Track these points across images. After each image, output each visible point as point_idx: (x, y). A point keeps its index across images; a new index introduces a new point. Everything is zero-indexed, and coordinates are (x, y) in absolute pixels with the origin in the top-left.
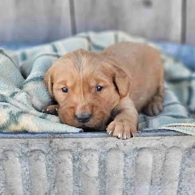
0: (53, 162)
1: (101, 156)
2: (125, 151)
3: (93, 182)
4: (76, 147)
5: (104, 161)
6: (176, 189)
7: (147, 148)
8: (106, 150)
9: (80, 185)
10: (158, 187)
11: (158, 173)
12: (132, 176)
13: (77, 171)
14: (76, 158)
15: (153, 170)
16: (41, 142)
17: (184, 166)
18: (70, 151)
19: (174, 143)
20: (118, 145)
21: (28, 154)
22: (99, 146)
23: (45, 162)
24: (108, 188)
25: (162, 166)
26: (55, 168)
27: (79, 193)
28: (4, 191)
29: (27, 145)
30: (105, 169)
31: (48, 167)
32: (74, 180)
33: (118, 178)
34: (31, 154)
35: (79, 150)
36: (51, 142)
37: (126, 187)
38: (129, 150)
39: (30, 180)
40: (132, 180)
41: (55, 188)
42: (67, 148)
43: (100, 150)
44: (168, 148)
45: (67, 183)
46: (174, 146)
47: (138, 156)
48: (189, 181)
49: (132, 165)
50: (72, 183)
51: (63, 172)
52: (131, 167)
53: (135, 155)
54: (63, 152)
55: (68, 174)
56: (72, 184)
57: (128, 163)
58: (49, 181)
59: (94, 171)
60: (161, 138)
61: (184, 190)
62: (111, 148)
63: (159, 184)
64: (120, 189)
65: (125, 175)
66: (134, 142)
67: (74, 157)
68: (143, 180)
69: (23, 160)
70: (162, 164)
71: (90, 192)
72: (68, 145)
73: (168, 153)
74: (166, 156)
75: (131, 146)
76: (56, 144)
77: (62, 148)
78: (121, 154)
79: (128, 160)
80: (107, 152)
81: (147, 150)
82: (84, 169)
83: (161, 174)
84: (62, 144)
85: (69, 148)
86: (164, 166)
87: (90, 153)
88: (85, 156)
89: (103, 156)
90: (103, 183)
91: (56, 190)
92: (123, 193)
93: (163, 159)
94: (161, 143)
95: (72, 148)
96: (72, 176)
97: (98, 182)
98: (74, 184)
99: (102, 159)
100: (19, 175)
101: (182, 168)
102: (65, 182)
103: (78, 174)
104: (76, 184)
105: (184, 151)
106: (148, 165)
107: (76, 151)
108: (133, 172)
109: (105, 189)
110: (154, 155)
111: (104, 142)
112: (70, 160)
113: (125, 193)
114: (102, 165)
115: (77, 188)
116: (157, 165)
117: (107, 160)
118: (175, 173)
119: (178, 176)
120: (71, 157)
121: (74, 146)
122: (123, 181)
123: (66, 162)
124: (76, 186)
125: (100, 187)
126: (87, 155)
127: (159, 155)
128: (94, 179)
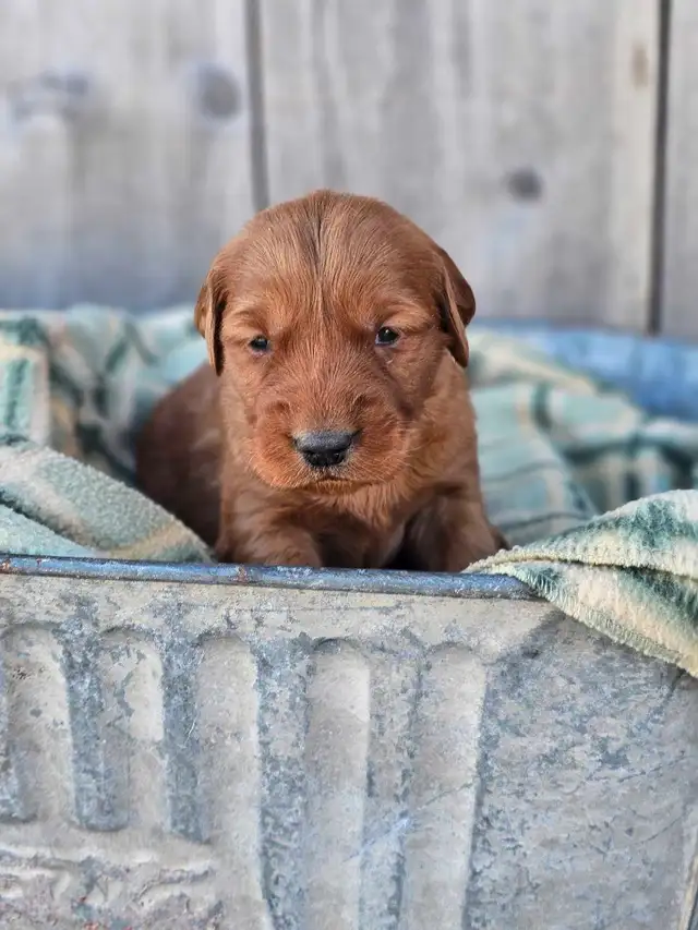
1: (169, 660)
2: (262, 647)
3: (150, 763)
4: (74, 617)
5: (186, 682)
6: (469, 821)
7: (346, 640)
8: (185, 636)
9: (101, 768)
10: (398, 808)
11: (394, 748)
12: (296, 753)
13: (85, 712)
14: (80, 660)
15: (372, 735)
17: (494, 729)
18: (55, 629)
19: (448, 630)
20: (232, 619)
22: (160, 621)
24: (206, 793)
25: (406, 721)
27: (99, 800)
30: (189, 713)
32: (75, 746)
33: (243, 757)
35: (87, 628)
37: (274, 793)
38: (276, 644)
40: (295, 767)
41: (12, 771)
42: (41, 617)
43: (167, 637)
44: (430, 650)
45: (53, 758)
46: (450, 644)
47: (311, 670)
48: (519, 794)
49: (292, 708)
50: (71, 758)
51: (37, 713)
52: (286, 713)
53: (301, 667)
54: (32, 635)
55: (56, 724)
56: (71, 764)
57: (273, 696)
59: (150, 719)
60: (397, 607)
61: (501, 829)
62: (208, 634)
63: (400, 792)
64: (250, 800)
65: (264, 744)
66: (292, 614)
67: (68, 654)
68: (339, 773)
70: (405, 712)
71: (140, 799)
72: (46, 606)
73: (428, 667)
74: (420, 680)
75: (282, 628)
77: (21, 615)
78: (248, 660)
79: (273, 687)
80: (194, 646)
81: (348, 652)
82: (113, 709)
83: (406, 754)
84: (24, 603)
85: (48, 618)
87: (132, 646)
88: (113, 658)
89: (178, 661)
90: (185, 769)
91: (14, 782)
92: (263, 817)
93: (412, 691)
94: (400, 626)
95: (59, 620)
96: (65, 730)
97: (166, 762)
98: (76, 762)
99: (175, 672)
101: (488, 738)
102: (48, 755)
103: (89, 724)
104: (83, 764)
105: (492, 664)
106: (354, 712)
107: (77, 632)
108: (297, 735)
109: (194, 793)
110: (372, 674)
111: (179, 605)
112: (58, 665)
113: (269, 820)
114: (176, 697)
115: (89, 782)
116: (388, 714)
117: (192, 677)
118: (463, 754)
119: (470, 769)
120: (60, 653)
121: (65, 610)
122: (259, 769)
123: (44, 673)
124: (85, 771)
125: (174, 784)
126: (120, 654)
127: (394, 674)
128: (151, 750)
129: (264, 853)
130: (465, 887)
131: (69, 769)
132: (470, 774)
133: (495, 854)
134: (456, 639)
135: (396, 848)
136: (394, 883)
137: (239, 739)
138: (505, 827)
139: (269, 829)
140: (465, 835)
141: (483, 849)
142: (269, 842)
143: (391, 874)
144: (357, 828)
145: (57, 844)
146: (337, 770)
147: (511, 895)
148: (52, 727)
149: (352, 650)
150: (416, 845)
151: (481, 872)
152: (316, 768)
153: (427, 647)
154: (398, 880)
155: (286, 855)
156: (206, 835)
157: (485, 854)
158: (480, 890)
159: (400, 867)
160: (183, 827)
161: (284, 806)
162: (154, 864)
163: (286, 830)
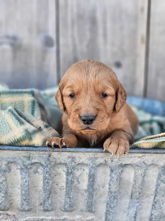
0: (50, 175)
1: (91, 171)
2: (112, 166)
3: (82, 194)
4: (71, 161)
5: (94, 175)
6: (152, 203)
7: (130, 164)
8: (95, 165)
9: (71, 196)
10: (137, 201)
11: (138, 188)
12: (116, 190)
13: (70, 183)
14: (70, 171)
15: (133, 185)
16: (41, 156)
17: (159, 182)
19: (152, 161)
20: (106, 160)
21: (29, 167)
22: (90, 161)
23: (42, 174)
24: (95, 201)
25: (141, 181)
26: (50, 180)
27: (70, 204)
28: (4, 201)
29: (29, 157)
30: (94, 182)
31: (45, 178)
32: (66, 192)
33: (104, 192)
34: (31, 166)
35: (73, 164)
36: (50, 155)
37: (110, 200)
38: (115, 166)
39: (28, 191)
40: (116, 193)
41: (50, 199)
42: (63, 162)
43: (91, 165)
45: (60, 195)
46: (152, 164)
47: (122, 171)
48: (163, 196)
49: (117, 180)
50: (64, 194)
51: (57, 185)
52: (115, 181)
53: (120, 171)
54: (59, 166)
55: (61, 187)
57: (113, 177)
58: (44, 193)
59: (84, 185)
60: (142, 156)
61: (158, 204)
62: (100, 164)
63: (138, 197)
64: (104, 201)
65: (110, 188)
66: (120, 159)
67: (68, 170)
69: (23, 172)
70: (141, 180)
71: (79, 203)
72: (64, 159)
73: (147, 169)
74: (145, 172)
75: (117, 162)
76: (54, 158)
77: (58, 162)
78: (108, 170)
79: (113, 175)
80: (97, 167)
82: (76, 182)
83: (140, 189)
84: (59, 159)
85: (65, 162)
86: (143, 181)
87: (82, 167)
88: (77, 170)
89: (93, 170)
90: (91, 195)
91: (50, 201)
92: (107, 205)
93: (143, 175)
94: (142, 161)
95: (67, 162)
96: (64, 188)
97: (87, 194)
98: (66, 195)
99: (92, 173)
100: (19, 186)
101: (158, 184)
102: (58, 194)
103: (70, 186)
104: (67, 196)
105: (161, 168)
106: (129, 180)
107: (71, 165)
108: (117, 186)
109: (92, 201)
110: (135, 171)
111: (95, 157)
112: (64, 173)
113: (108, 206)
114: (91, 179)
115: (68, 200)
116: (137, 180)
117: (96, 174)
118: (152, 188)
119: (153, 191)
120: (66, 170)
121: (69, 160)
122: (107, 194)
123: (61, 175)
124: (67, 197)
125: (88, 199)
126: (79, 170)
127: (140, 171)
128: (83, 192)
129: (106, 213)
130: (149, 218)
131: (63, 197)
132: (153, 192)
133: (156, 210)
134: (154, 163)
135: (135, 210)
136: (134, 218)
137: (103, 188)
138: (159, 204)
139: (108, 208)
140: (150, 206)
141: (154, 209)
142: (108, 211)
143: (134, 216)
144: (127, 206)
145: (57, 215)
146: (124, 193)
147: (159, 219)
148: (60, 187)
149: (131, 166)
150: (140, 209)
151: (153, 214)
152: (120, 193)
153: (147, 165)
154: (135, 217)
155: (111, 213)
156: (93, 210)
157: (155, 210)
158: (153, 218)
159: (136, 214)
160: (89, 209)
161: (112, 202)
162: (80, 218)
163: (112, 208)
